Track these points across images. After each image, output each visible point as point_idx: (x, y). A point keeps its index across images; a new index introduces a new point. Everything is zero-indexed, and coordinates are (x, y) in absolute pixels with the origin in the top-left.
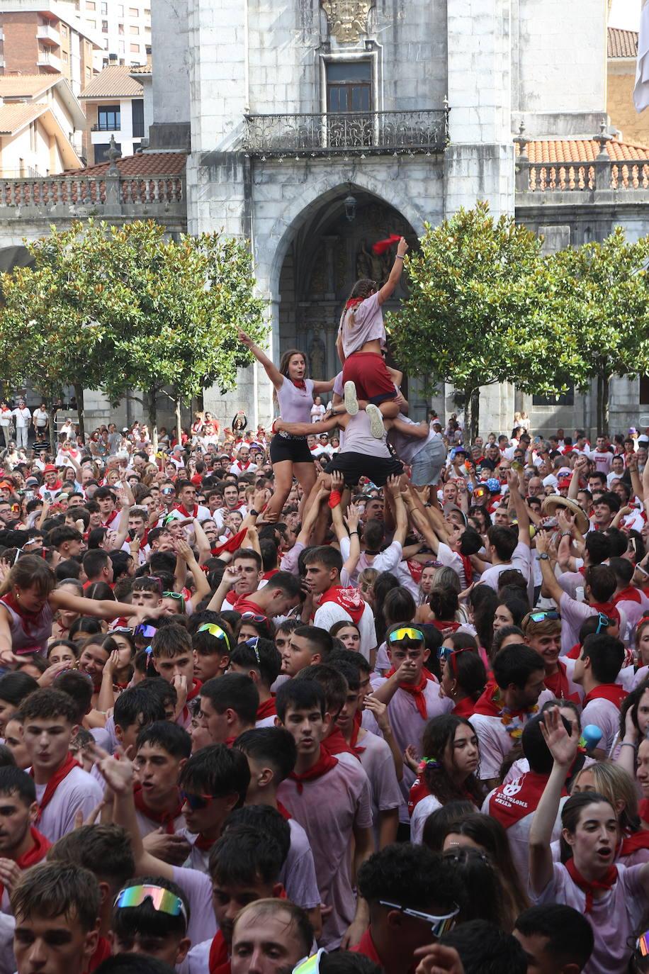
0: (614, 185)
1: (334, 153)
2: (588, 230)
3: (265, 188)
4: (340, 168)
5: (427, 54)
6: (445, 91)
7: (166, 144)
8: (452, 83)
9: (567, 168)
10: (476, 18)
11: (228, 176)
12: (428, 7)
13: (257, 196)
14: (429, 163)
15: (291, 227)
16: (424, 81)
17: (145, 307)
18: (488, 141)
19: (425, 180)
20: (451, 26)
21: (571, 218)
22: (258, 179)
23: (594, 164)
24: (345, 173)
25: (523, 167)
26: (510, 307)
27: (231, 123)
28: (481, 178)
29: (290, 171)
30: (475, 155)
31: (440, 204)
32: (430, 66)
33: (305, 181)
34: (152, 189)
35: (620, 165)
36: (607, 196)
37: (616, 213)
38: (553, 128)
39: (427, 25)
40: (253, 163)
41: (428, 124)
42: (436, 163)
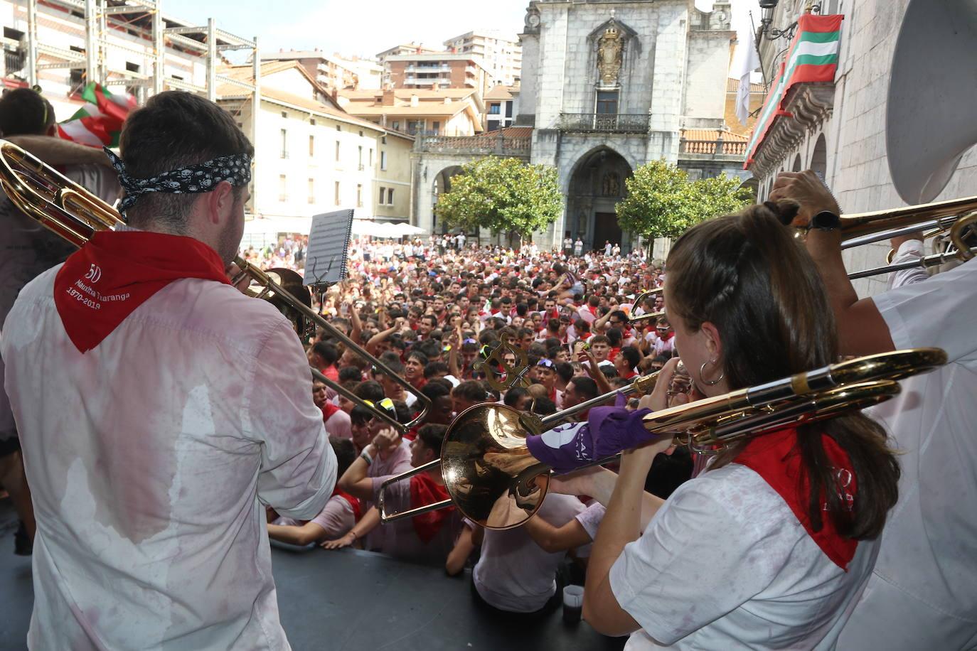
0: (724, 152)
1: (598, 131)
2: (710, 172)
3: (566, 145)
4: (600, 138)
5: (643, 89)
6: (650, 106)
7: (523, 124)
8: (654, 102)
10: (667, 75)
11: (550, 139)
13: (562, 149)
14: (640, 138)
15: (576, 163)
17: (512, 195)
18: (668, 129)
19: (638, 145)
20: (655, 78)
21: (703, 166)
22: (563, 141)
23: (715, 142)
24: (602, 140)
25: (683, 142)
26: (671, 205)
27: (553, 116)
28: (663, 145)
29: (578, 138)
30: (661, 136)
31: (644, 156)
32: (644, 95)
33: (584, 143)
34: (516, 143)
35: (727, 143)
36: (720, 157)
37: (723, 165)
38: (698, 125)
39: (645, 77)
40: (561, 134)
41: (641, 121)
42: (644, 138)
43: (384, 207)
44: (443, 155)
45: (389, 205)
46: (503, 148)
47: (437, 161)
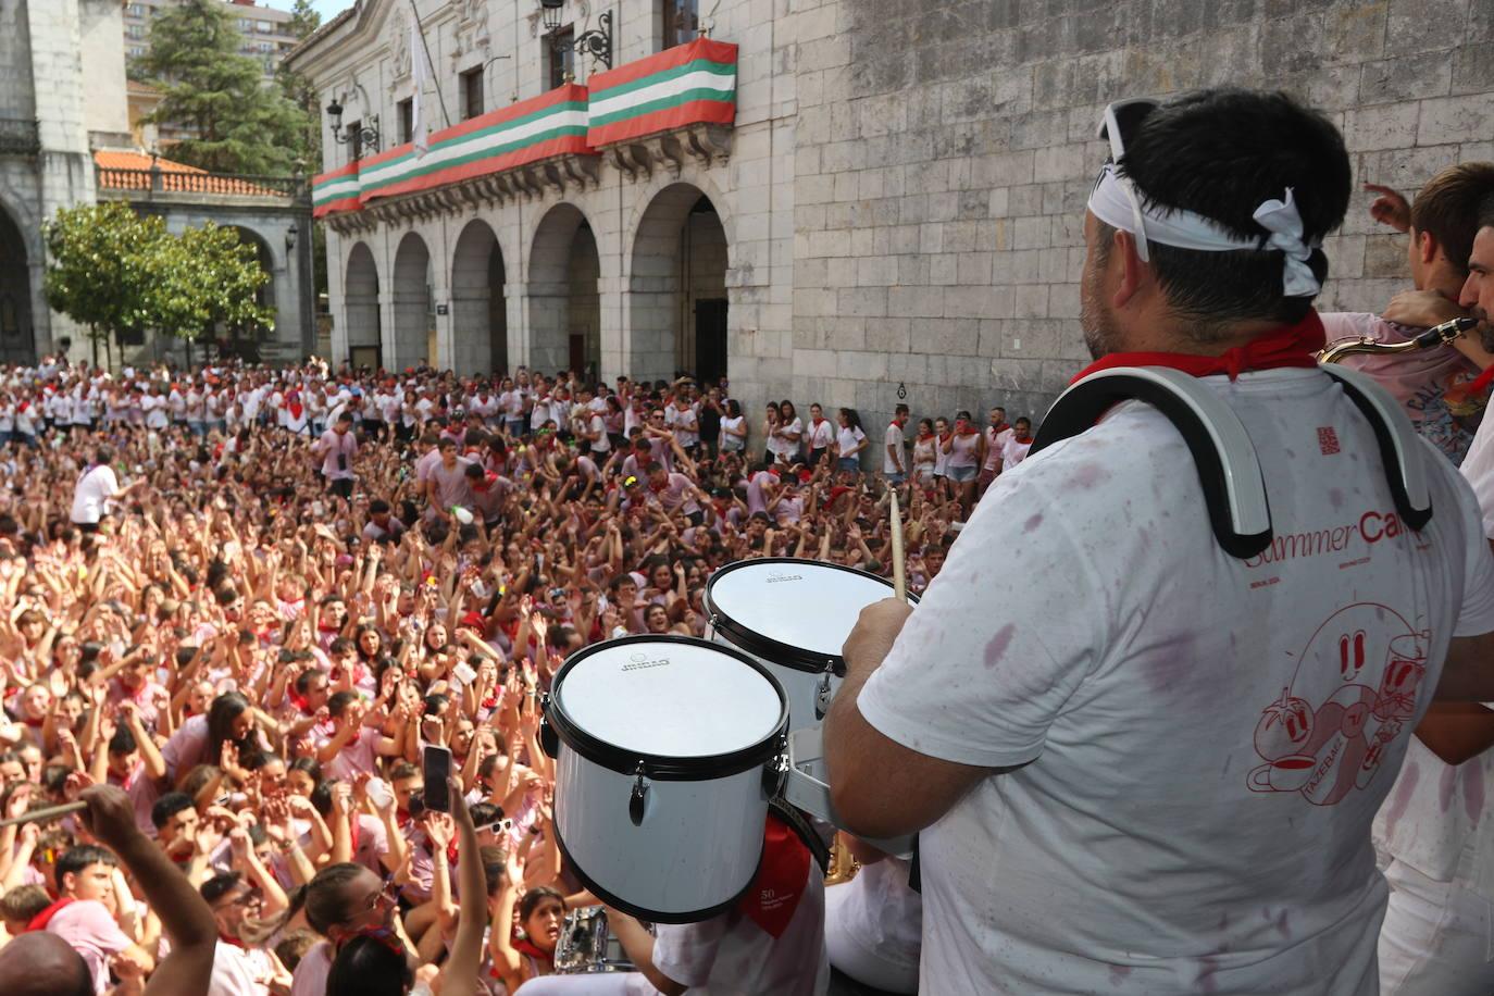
0: (166, 187)
5: (15, 76)
6: (33, 107)
8: (41, 101)
9: (137, 174)
10: (57, 55)
12: (13, 40)
14: (24, 161)
16: (14, 97)
18: (72, 148)
19: (22, 174)
20: (37, 58)
23: (150, 172)
25: (98, 170)
28: (70, 175)
30: (64, 158)
31: (37, 192)
32: (18, 86)
35: (168, 174)
36: (161, 196)
37: (167, 209)
39: (14, 54)
41: (22, 131)
42: (30, 163)
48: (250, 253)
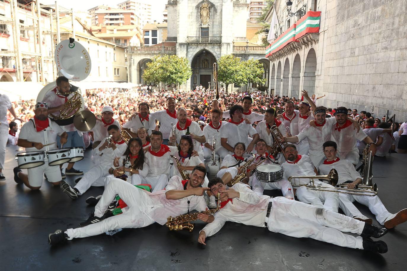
0: (249, 50)
1: (202, 43)
2: (244, 58)
3: (190, 49)
5: (218, 27)
6: (221, 33)
7: (170, 41)
8: (223, 32)
9: (243, 47)
11: (184, 47)
12: (219, 19)
13: (188, 51)
15: (194, 56)
16: (218, 32)
17: (176, 70)
18: (228, 42)
19: (217, 48)
20: (223, 22)
21: (242, 56)
22: (189, 48)
23: (246, 47)
24: (204, 47)
25: (234, 46)
26: (236, 71)
27: (184, 38)
28: (227, 48)
29: (194, 46)
30: (226, 44)
31: (220, 52)
32: (219, 29)
33: (197, 48)
34: (170, 49)
35: (250, 47)
36: (248, 52)
37: (249, 55)
38: (237, 40)
39: (219, 22)
40: (188, 45)
41: (218, 39)
42: (219, 46)
43: (116, 76)
44: (140, 54)
45: (118, 75)
46: (165, 51)
47: (138, 57)
48: (261, 66)
